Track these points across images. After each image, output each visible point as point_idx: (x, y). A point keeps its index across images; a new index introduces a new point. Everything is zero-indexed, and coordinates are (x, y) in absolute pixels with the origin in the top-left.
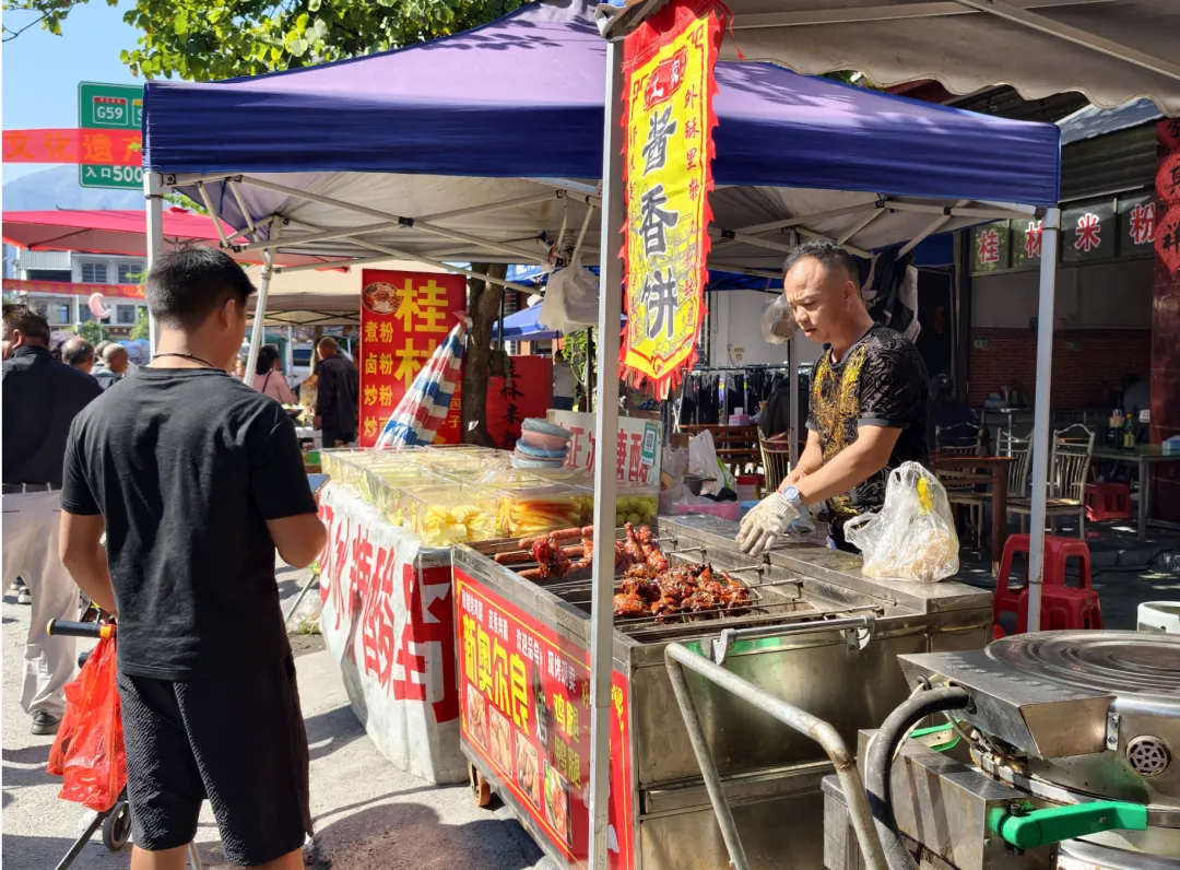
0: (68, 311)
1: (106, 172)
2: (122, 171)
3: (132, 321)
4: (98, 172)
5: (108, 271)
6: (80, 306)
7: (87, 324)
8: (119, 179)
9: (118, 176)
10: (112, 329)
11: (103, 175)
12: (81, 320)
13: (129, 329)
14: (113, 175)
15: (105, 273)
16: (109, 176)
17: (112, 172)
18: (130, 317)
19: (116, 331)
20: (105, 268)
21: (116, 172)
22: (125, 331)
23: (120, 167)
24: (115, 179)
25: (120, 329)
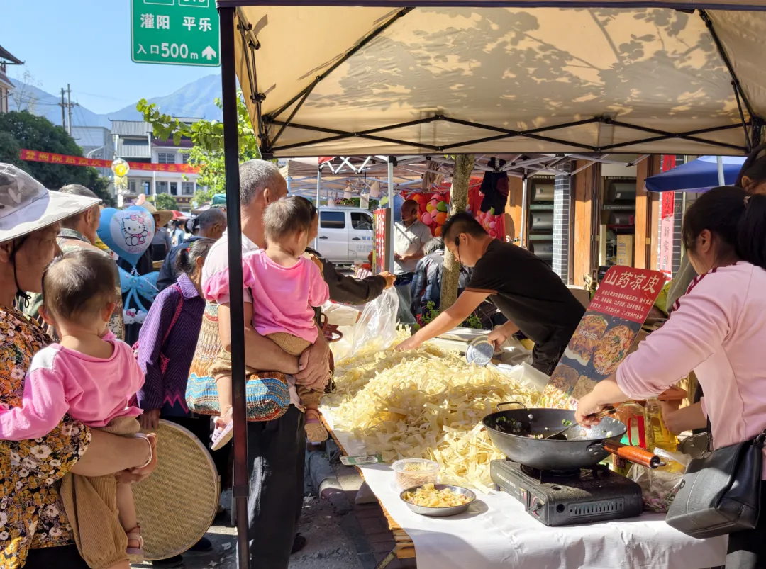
0: (149, 186)
1: (155, 49)
2: (169, 48)
3: (192, 193)
4: (148, 49)
5: (175, 158)
6: (157, 183)
7: (162, 195)
8: (166, 55)
9: (165, 52)
10: (178, 199)
11: (152, 52)
12: (157, 193)
13: (189, 199)
14: (161, 51)
15: (174, 160)
16: (157, 52)
17: (160, 48)
18: (191, 191)
19: (181, 200)
20: (174, 156)
21: (163, 49)
22: (187, 200)
23: (167, 45)
24: (163, 55)
25: (184, 199)
